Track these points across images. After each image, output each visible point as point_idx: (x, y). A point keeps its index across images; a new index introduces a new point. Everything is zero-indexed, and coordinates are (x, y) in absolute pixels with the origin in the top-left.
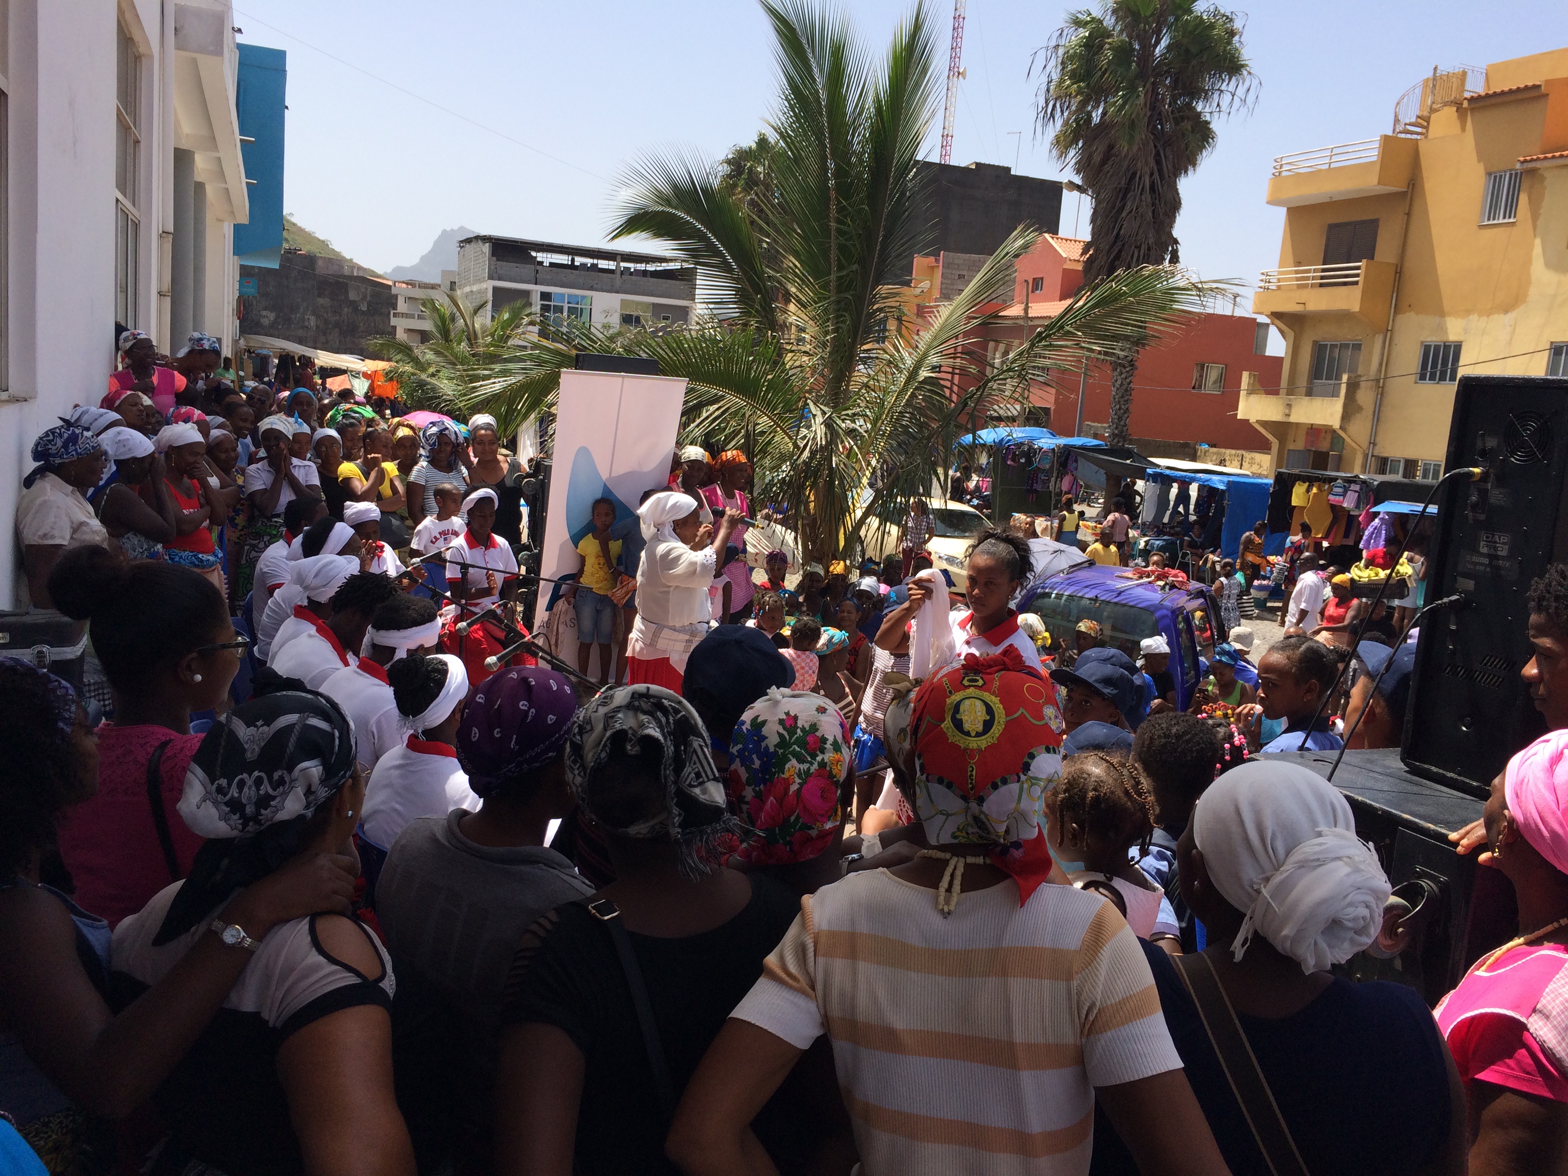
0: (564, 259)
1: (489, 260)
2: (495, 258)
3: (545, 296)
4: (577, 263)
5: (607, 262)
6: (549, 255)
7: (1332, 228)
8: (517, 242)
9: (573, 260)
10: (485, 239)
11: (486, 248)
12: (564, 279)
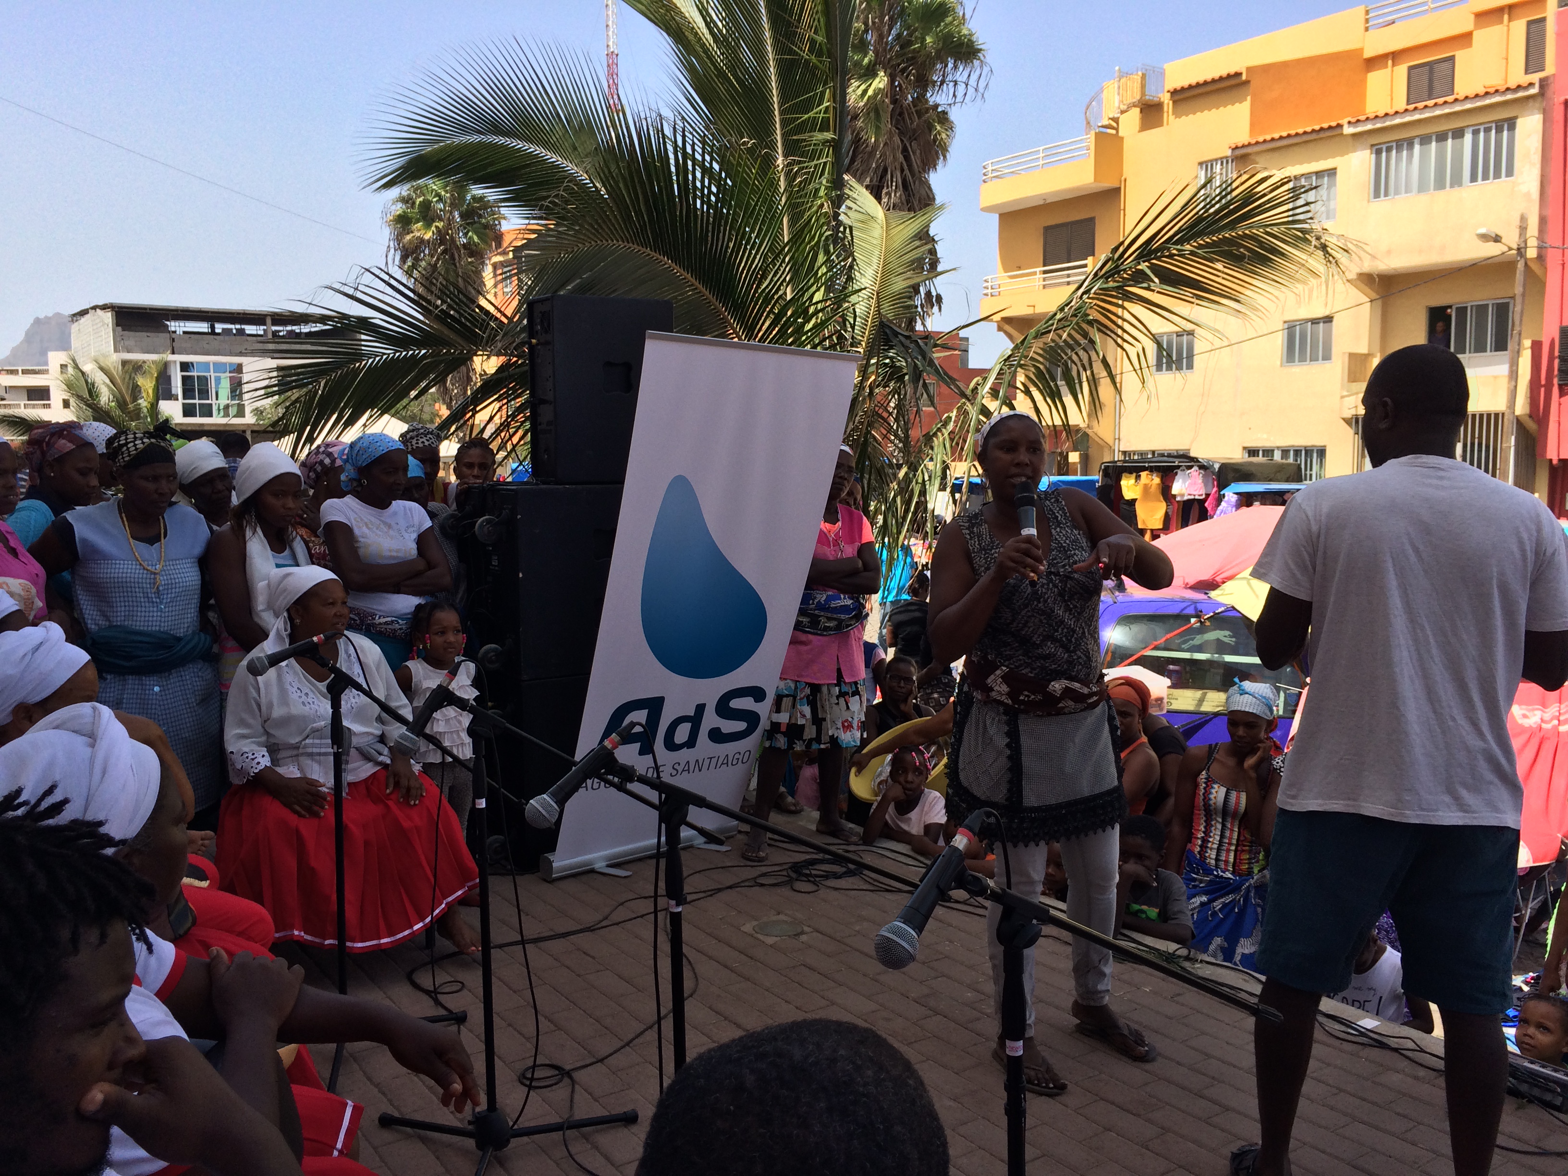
0: (203, 327)
1: (114, 330)
2: (120, 328)
3: (185, 366)
4: (218, 330)
5: (254, 327)
6: (182, 324)
7: (1047, 230)
8: (145, 309)
9: (213, 327)
10: (104, 307)
11: (108, 317)
12: (206, 346)
